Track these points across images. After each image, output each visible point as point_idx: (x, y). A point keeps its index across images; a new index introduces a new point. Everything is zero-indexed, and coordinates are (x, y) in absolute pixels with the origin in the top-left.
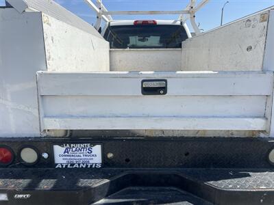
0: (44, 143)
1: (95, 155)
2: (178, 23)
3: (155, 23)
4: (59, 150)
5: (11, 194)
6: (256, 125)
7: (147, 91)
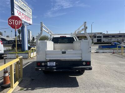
0: (46, 62)
1: (54, 64)
2: (72, 37)
3: (66, 37)
4: (48, 63)
5: (42, 69)
6: (80, 58)
7: (63, 53)
